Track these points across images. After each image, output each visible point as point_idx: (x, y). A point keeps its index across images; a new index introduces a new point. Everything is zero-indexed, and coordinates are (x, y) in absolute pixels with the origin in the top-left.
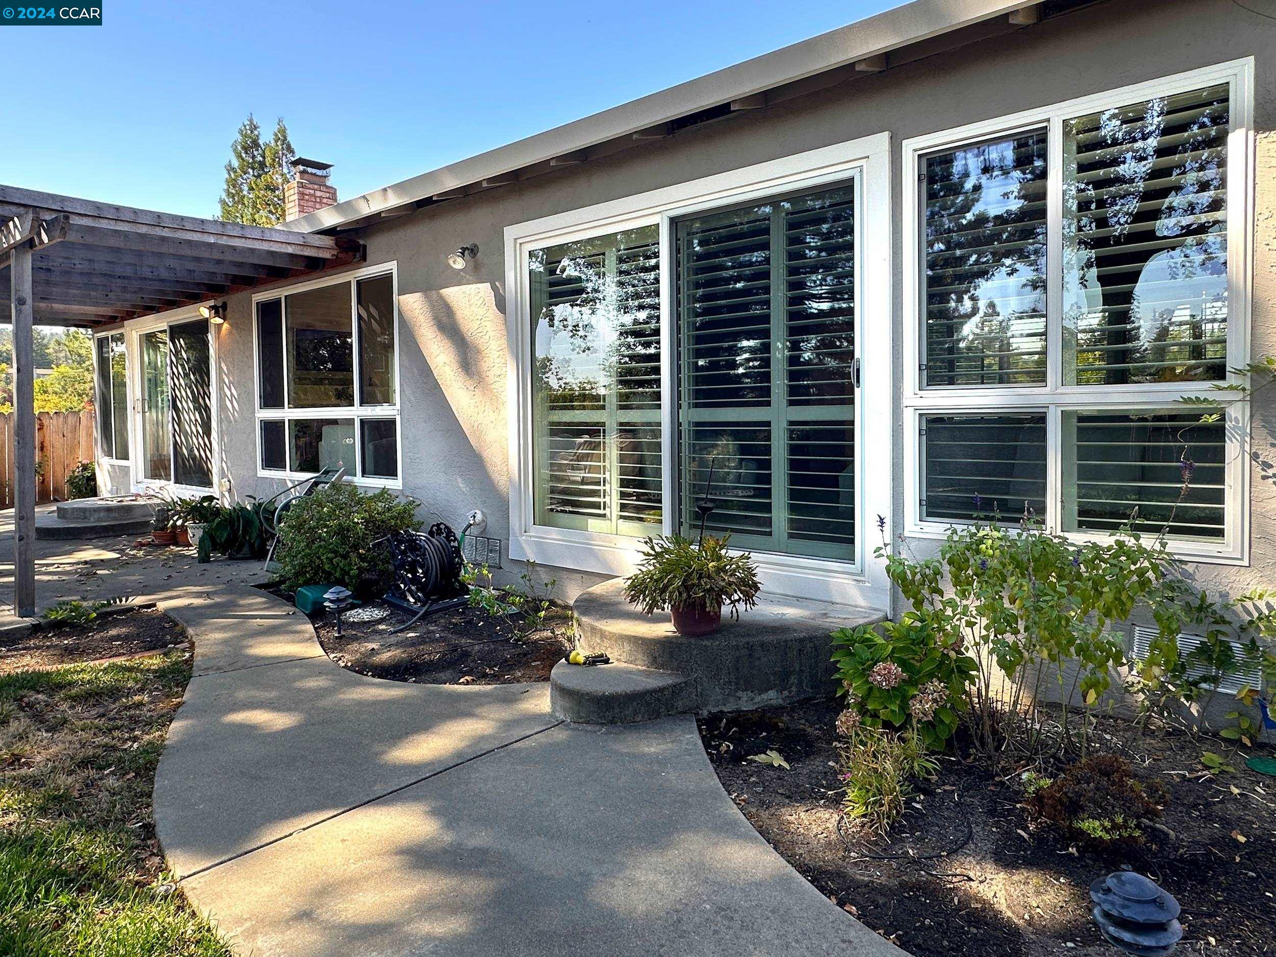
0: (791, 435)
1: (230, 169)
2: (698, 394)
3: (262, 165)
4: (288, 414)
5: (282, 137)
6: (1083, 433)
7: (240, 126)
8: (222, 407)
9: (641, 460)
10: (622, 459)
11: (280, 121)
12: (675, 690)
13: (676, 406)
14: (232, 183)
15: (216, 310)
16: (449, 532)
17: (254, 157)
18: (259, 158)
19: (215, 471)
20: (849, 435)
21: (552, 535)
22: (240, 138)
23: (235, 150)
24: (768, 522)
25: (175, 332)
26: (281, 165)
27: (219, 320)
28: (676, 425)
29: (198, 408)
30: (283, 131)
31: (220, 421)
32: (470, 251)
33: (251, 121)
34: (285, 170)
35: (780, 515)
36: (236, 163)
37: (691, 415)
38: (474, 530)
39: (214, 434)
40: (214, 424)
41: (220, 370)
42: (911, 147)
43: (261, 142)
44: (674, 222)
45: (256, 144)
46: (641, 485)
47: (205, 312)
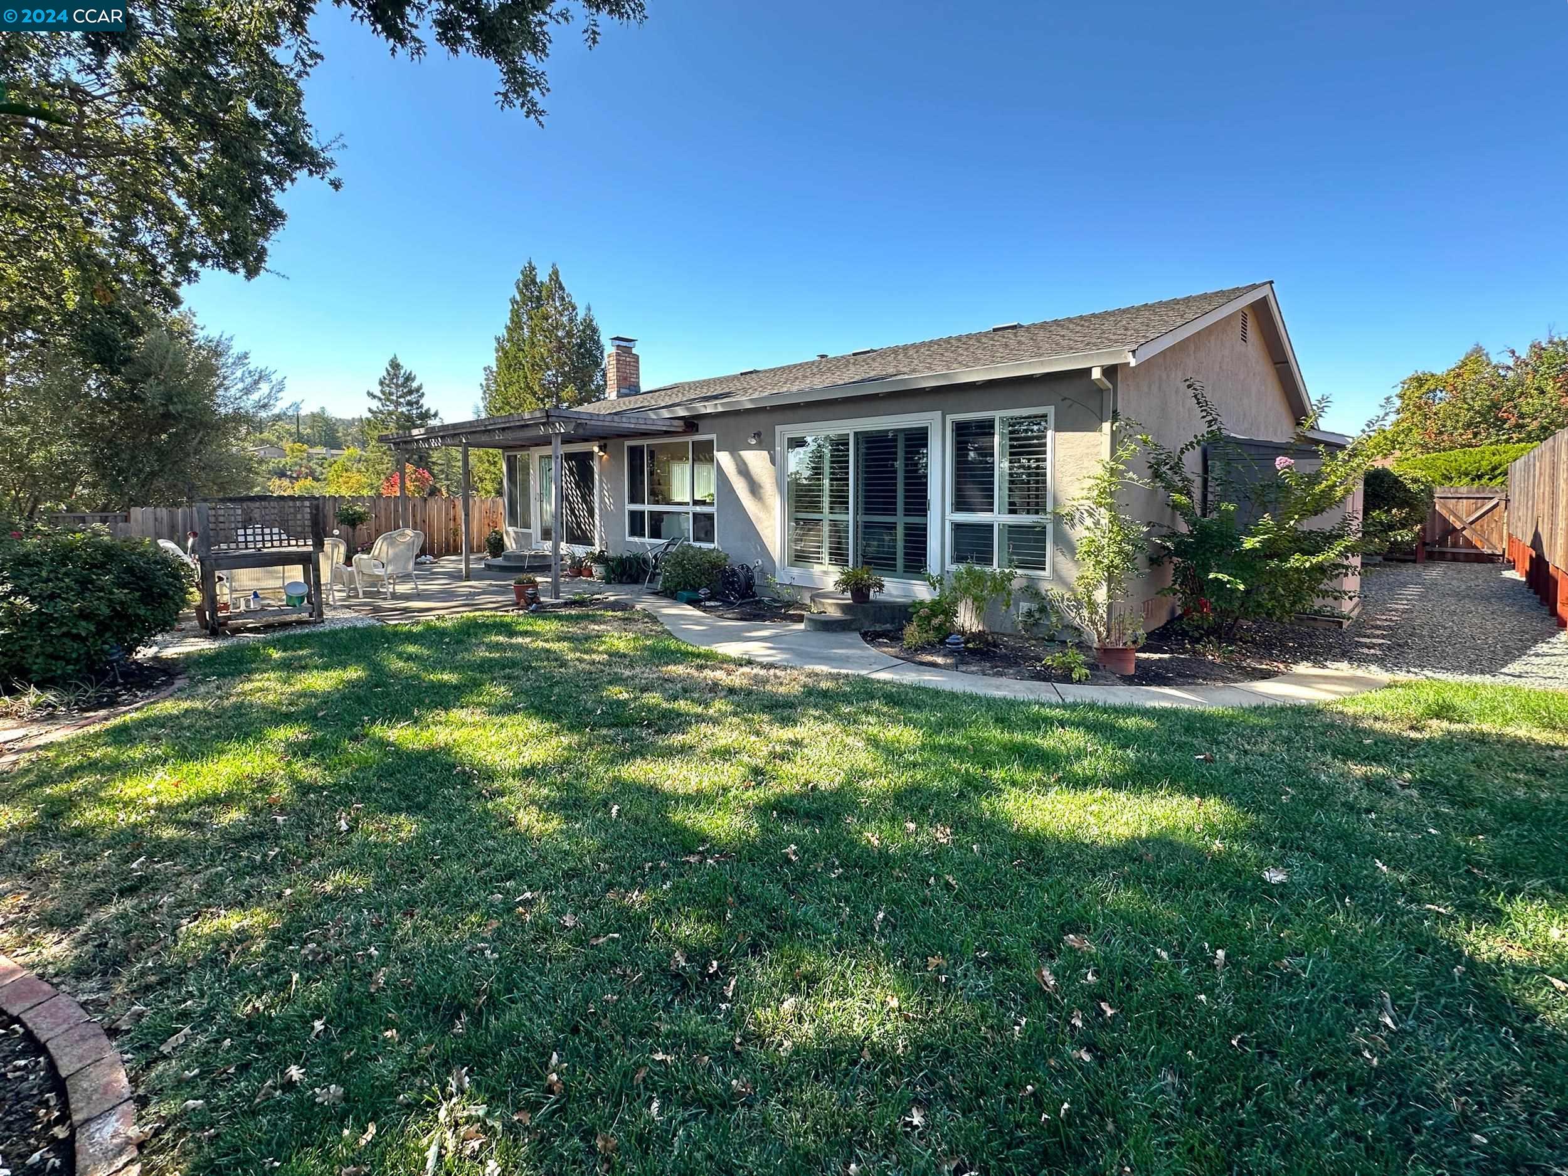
0: (906, 528)
1: (513, 301)
2: (866, 509)
3: (539, 298)
4: (647, 508)
5: (555, 276)
6: (1010, 532)
7: (522, 268)
8: (602, 501)
9: (840, 537)
10: (830, 537)
11: (554, 265)
12: (851, 621)
13: (856, 513)
14: (515, 314)
15: (601, 448)
16: (748, 568)
17: (532, 292)
18: (536, 293)
19: (597, 537)
20: (925, 529)
21: (795, 571)
22: (521, 277)
23: (518, 287)
24: (895, 566)
25: (569, 457)
26: (554, 300)
27: (601, 454)
28: (856, 522)
29: (585, 501)
30: (556, 273)
31: (601, 510)
32: (757, 435)
33: (530, 263)
34: (558, 304)
35: (900, 562)
36: (518, 298)
37: (862, 518)
38: (757, 569)
39: (597, 517)
40: (597, 511)
41: (601, 481)
42: (950, 418)
43: (538, 281)
44: (855, 433)
45: (534, 282)
46: (838, 549)
47: (596, 449)
